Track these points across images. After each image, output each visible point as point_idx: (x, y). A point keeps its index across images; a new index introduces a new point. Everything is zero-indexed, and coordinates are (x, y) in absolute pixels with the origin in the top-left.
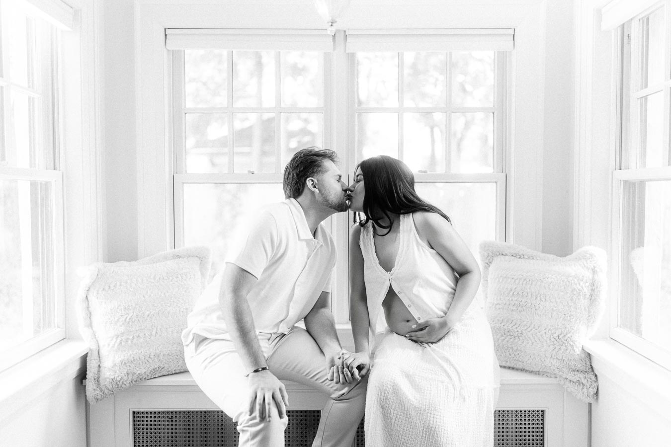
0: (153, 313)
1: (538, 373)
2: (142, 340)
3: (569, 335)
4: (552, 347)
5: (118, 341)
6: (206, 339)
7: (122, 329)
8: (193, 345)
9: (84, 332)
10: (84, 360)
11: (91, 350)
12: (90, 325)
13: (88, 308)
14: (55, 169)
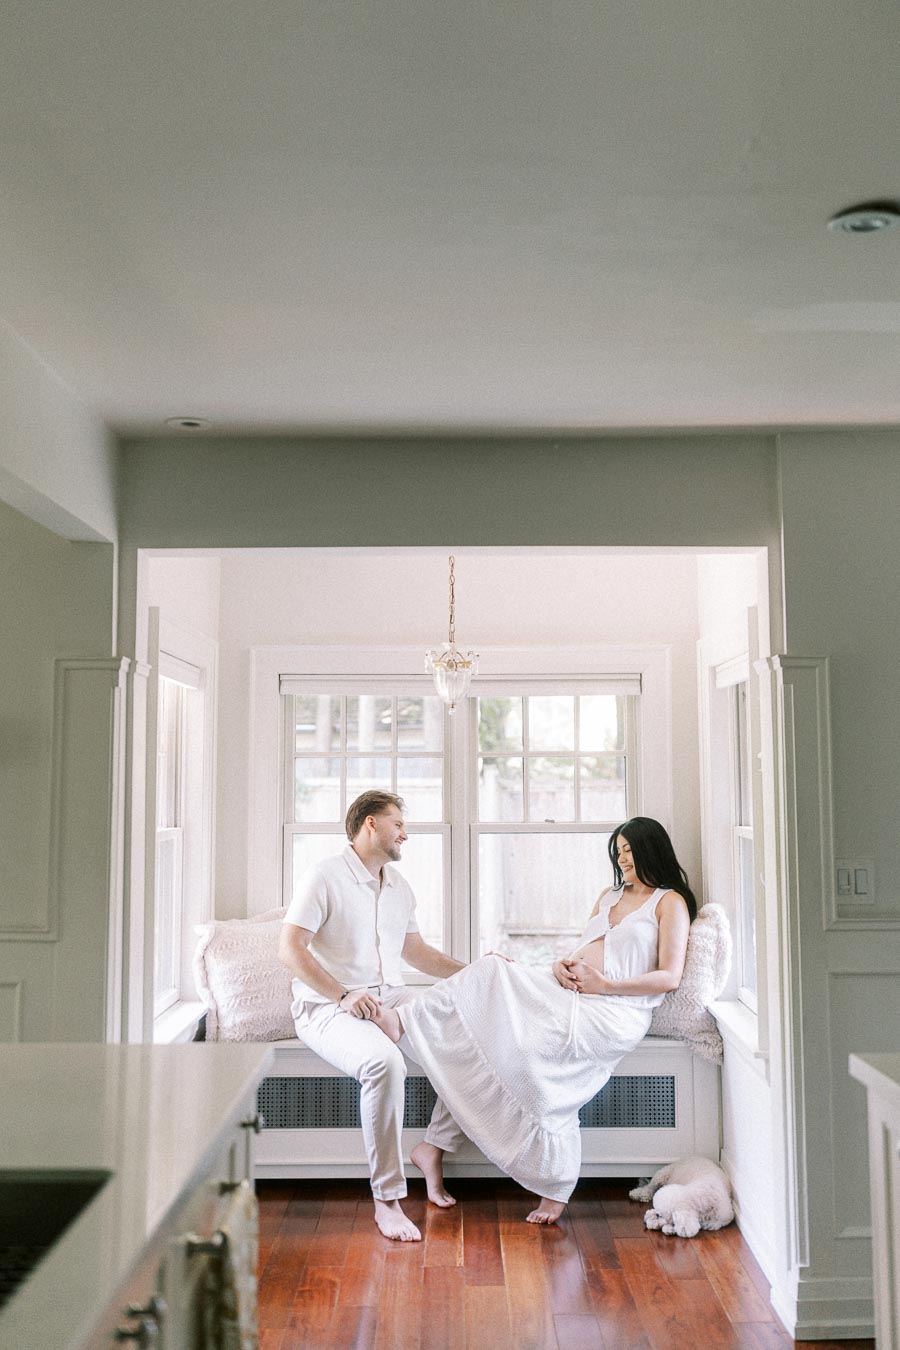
0: (270, 973)
1: (667, 1037)
2: (260, 1001)
3: (696, 994)
4: (679, 1008)
5: (238, 1001)
6: (318, 1005)
7: (241, 989)
8: (306, 1014)
9: (202, 992)
10: (203, 1022)
11: (209, 1010)
12: (207, 985)
13: (205, 967)
14: (176, 826)
